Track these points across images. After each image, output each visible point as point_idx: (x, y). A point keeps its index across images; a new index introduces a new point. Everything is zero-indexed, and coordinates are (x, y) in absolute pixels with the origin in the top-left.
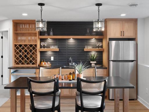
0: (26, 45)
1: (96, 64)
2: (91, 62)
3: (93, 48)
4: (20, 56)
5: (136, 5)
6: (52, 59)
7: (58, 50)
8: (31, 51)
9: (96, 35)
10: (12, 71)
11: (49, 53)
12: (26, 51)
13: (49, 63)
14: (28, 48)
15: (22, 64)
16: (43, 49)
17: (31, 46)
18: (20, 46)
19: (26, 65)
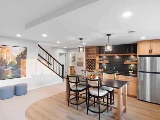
0: (91, 60)
1: (133, 73)
2: (129, 72)
3: (131, 62)
4: (88, 65)
5: (134, 32)
6: (105, 67)
7: (108, 62)
8: (93, 62)
9: (134, 53)
10: (83, 72)
11: (104, 64)
12: (91, 62)
13: (103, 70)
14: (92, 61)
15: (89, 69)
16: (100, 62)
17: (93, 60)
18: (88, 60)
19: (91, 70)
